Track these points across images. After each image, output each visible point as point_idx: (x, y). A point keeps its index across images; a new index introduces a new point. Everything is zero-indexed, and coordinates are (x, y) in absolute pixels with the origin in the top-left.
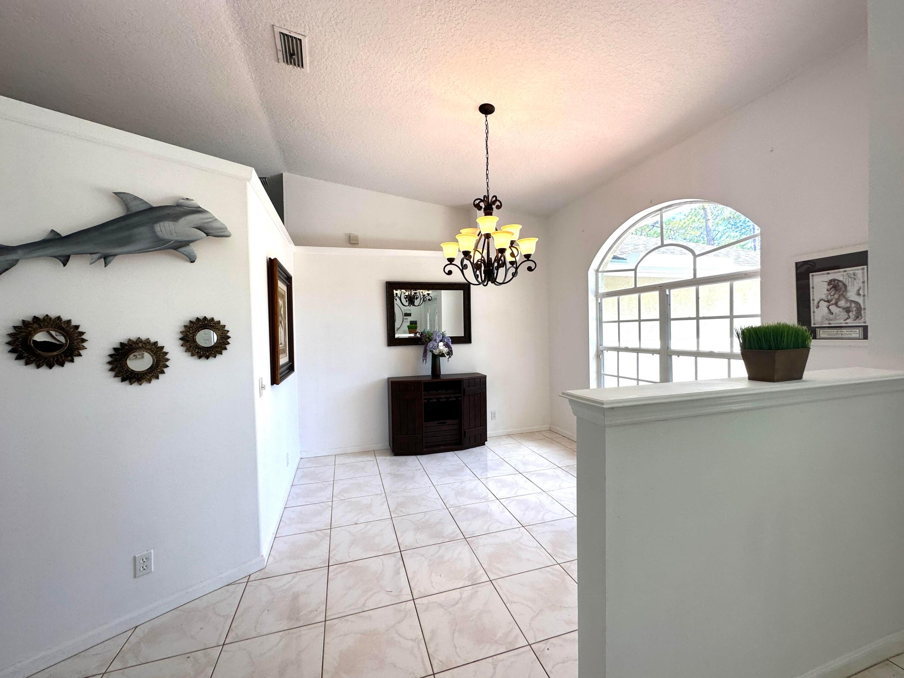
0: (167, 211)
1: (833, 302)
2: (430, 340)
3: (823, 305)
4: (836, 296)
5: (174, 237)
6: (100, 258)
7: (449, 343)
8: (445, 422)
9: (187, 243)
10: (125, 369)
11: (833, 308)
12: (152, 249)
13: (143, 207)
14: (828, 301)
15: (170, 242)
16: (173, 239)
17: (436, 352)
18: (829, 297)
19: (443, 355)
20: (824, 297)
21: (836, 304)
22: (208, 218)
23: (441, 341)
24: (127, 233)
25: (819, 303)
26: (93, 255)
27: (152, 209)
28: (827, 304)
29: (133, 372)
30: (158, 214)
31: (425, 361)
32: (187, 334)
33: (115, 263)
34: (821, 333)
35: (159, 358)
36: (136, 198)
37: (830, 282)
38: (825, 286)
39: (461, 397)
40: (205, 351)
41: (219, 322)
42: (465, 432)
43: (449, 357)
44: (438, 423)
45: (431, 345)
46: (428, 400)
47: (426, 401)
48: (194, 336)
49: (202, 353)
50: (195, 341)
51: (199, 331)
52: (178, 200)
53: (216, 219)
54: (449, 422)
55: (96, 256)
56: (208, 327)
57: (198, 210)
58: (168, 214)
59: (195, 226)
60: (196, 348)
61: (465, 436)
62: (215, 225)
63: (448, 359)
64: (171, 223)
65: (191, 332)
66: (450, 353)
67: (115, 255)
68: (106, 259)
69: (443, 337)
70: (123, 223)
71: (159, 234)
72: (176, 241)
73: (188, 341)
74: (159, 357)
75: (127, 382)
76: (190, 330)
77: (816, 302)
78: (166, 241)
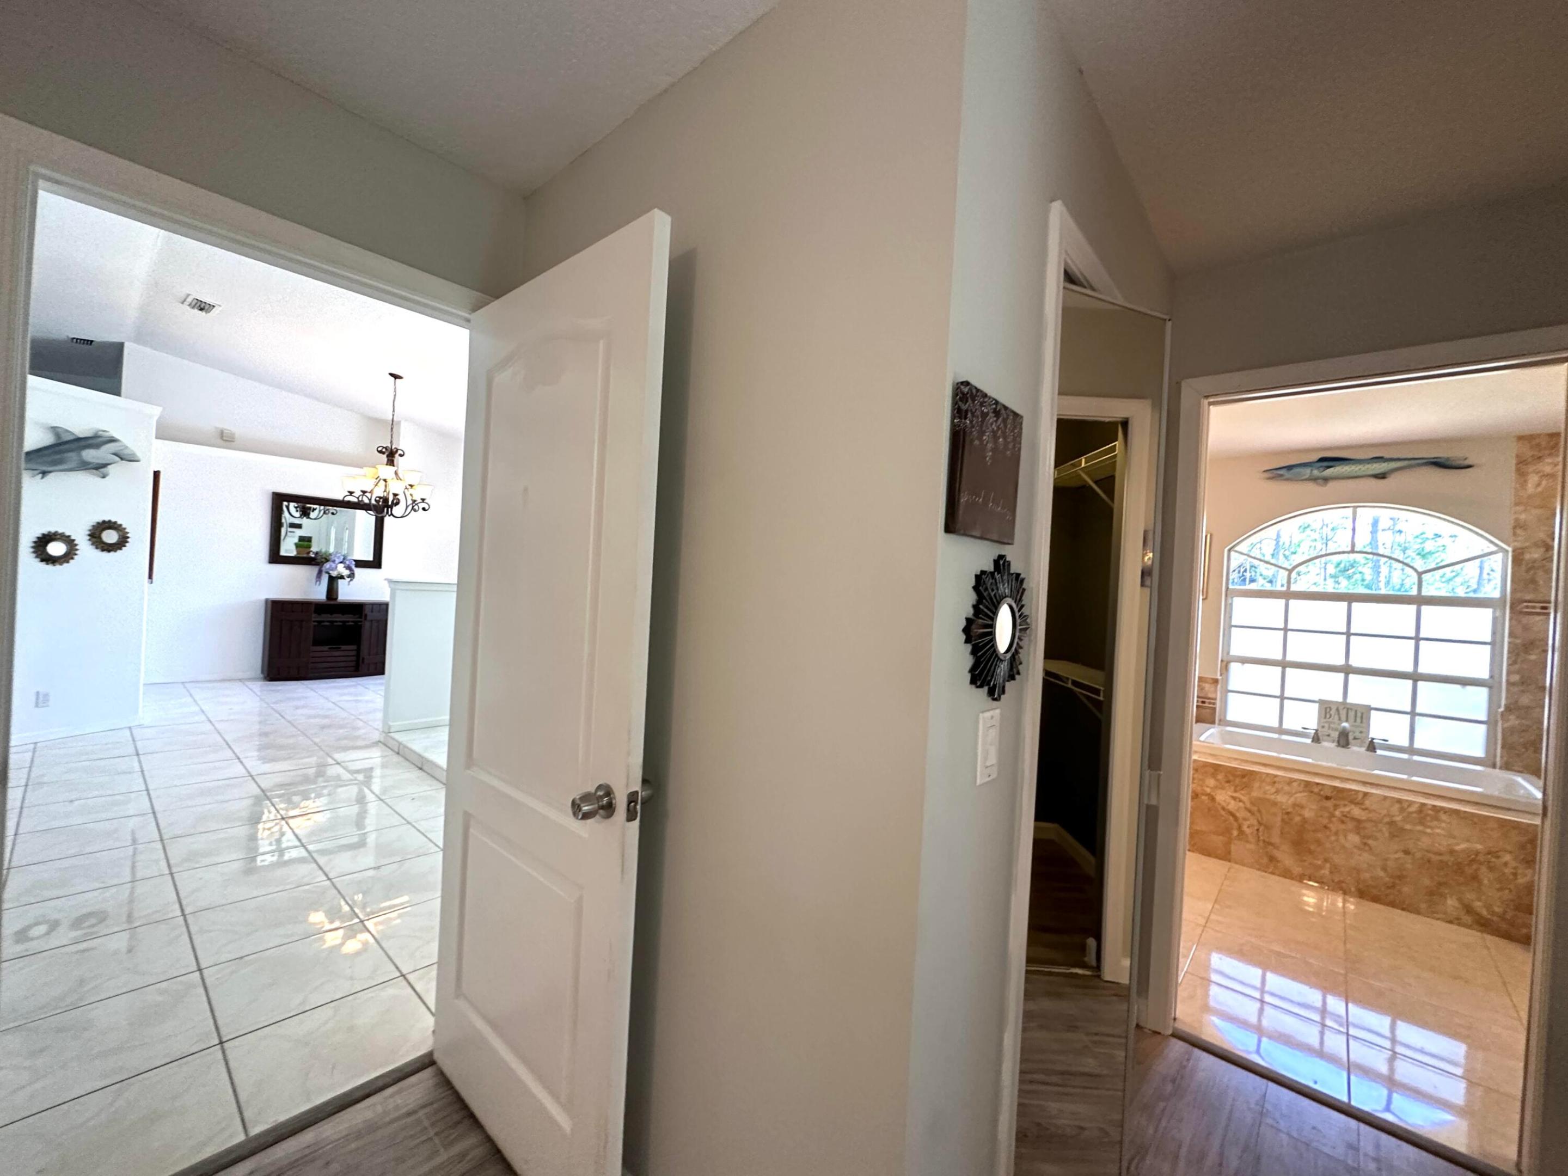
0: (90, 442)
2: (327, 561)
5: (96, 461)
6: (40, 473)
7: (351, 565)
8: (340, 648)
9: (105, 465)
10: (45, 554)
12: (79, 469)
13: (71, 438)
15: (92, 464)
16: (94, 462)
17: (334, 574)
19: (342, 577)
22: (120, 446)
23: (341, 563)
24: (58, 457)
26: (34, 471)
27: (79, 439)
29: (51, 556)
30: (83, 443)
31: (318, 583)
32: (95, 532)
33: (50, 477)
35: (72, 548)
36: (67, 431)
39: (361, 622)
40: (108, 546)
41: (121, 525)
42: (363, 659)
43: (351, 580)
44: (330, 648)
45: (327, 566)
46: (319, 622)
47: (316, 624)
48: (100, 534)
49: (105, 547)
50: (100, 538)
51: (104, 531)
52: (98, 432)
53: (127, 447)
54: (343, 647)
55: (36, 472)
56: (112, 529)
57: (112, 440)
58: (92, 443)
59: (114, 451)
60: (101, 543)
61: (363, 662)
62: (126, 452)
63: (349, 582)
64: (93, 450)
65: (98, 531)
66: (352, 576)
67: (50, 472)
68: (44, 473)
69: (344, 559)
70: (57, 449)
71: (84, 458)
72: (97, 464)
73: (95, 537)
75: (44, 563)
76: (97, 529)
78: (89, 463)
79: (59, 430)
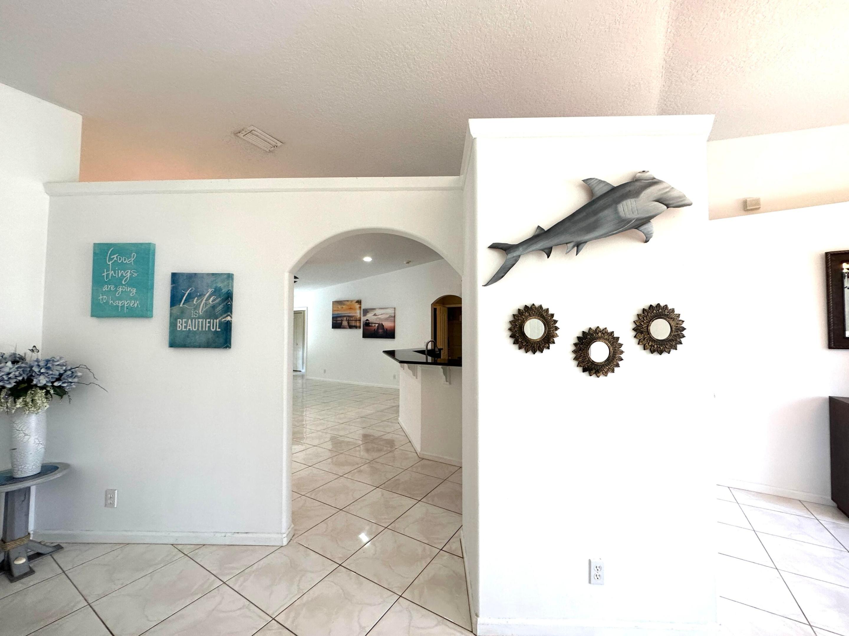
0: (628, 189)
5: (636, 216)
6: (573, 247)
10: (587, 360)
12: (615, 232)
13: (606, 190)
15: (631, 221)
16: (634, 217)
26: (568, 245)
27: (614, 189)
29: (593, 362)
32: (641, 325)
35: (615, 350)
36: (601, 182)
40: (659, 345)
41: (673, 310)
48: (648, 326)
49: (655, 346)
50: (649, 333)
51: (653, 321)
52: (636, 174)
53: (673, 188)
55: (570, 246)
56: (662, 317)
57: (654, 182)
58: (630, 191)
59: (655, 199)
60: (649, 341)
62: (674, 194)
64: (633, 200)
65: (645, 322)
67: (585, 242)
68: (578, 246)
70: (590, 210)
71: (622, 214)
72: (637, 220)
73: (642, 333)
74: (615, 348)
75: (587, 373)
76: (644, 319)
78: (629, 221)
79: (593, 183)
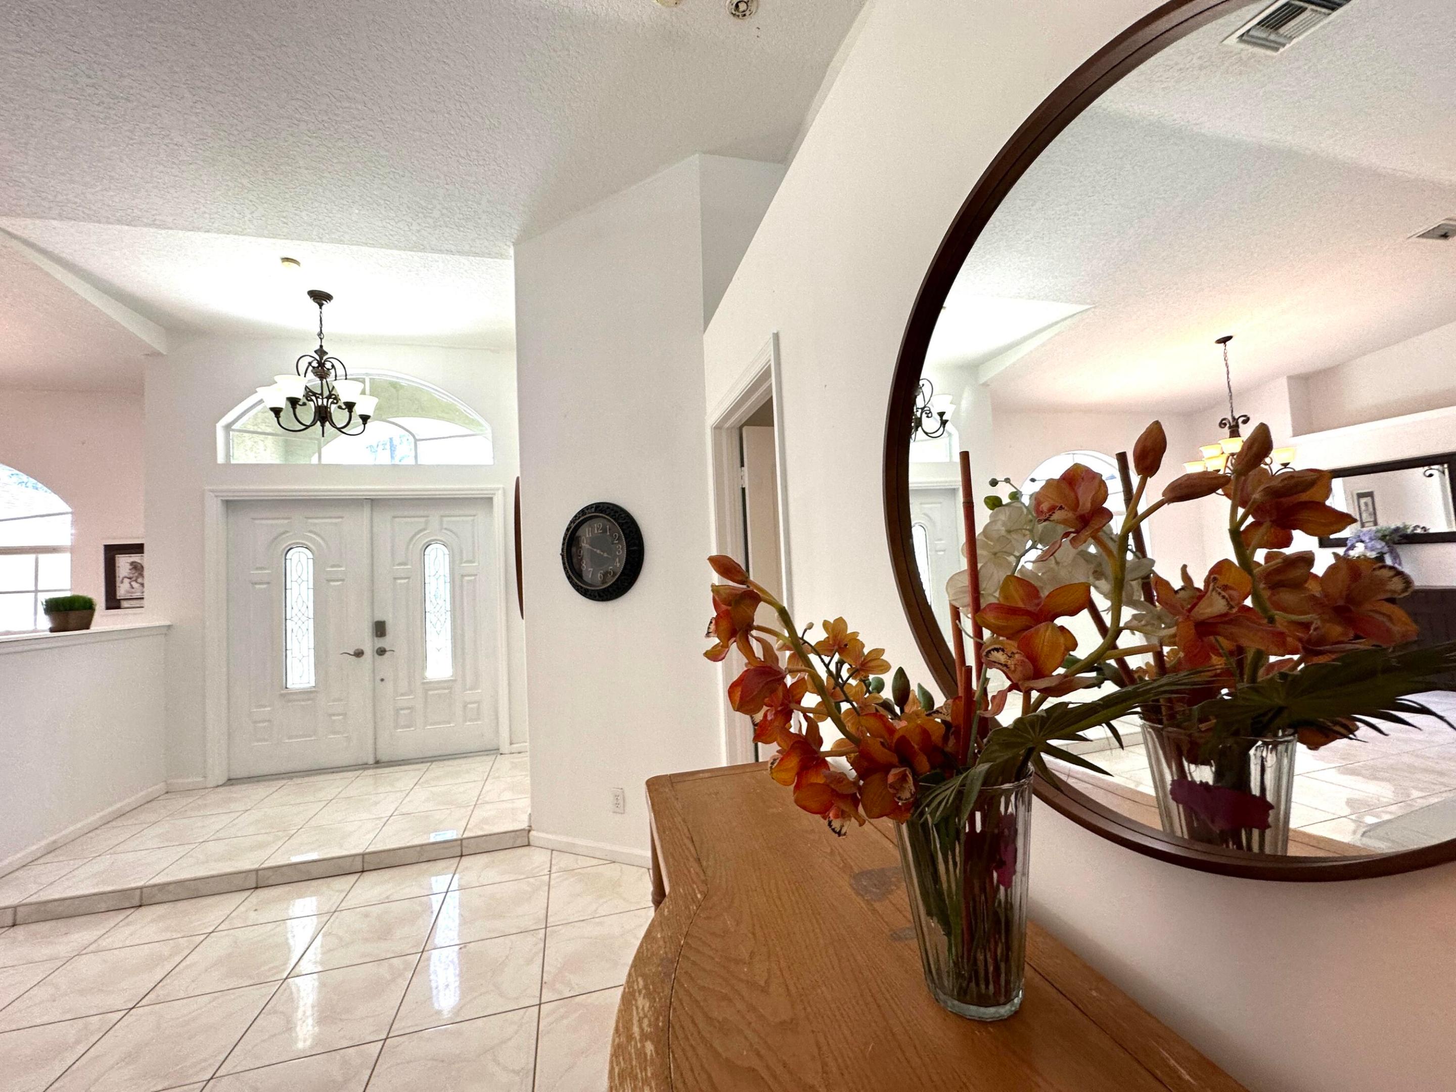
1: (134, 579)
3: (126, 581)
4: (136, 574)
11: (134, 584)
14: (130, 578)
18: (131, 575)
20: (126, 575)
21: (136, 581)
25: (123, 579)
28: (129, 580)
34: (125, 604)
37: (132, 563)
38: (128, 567)
77: (121, 579)
